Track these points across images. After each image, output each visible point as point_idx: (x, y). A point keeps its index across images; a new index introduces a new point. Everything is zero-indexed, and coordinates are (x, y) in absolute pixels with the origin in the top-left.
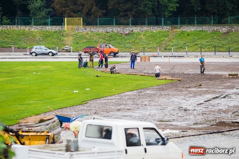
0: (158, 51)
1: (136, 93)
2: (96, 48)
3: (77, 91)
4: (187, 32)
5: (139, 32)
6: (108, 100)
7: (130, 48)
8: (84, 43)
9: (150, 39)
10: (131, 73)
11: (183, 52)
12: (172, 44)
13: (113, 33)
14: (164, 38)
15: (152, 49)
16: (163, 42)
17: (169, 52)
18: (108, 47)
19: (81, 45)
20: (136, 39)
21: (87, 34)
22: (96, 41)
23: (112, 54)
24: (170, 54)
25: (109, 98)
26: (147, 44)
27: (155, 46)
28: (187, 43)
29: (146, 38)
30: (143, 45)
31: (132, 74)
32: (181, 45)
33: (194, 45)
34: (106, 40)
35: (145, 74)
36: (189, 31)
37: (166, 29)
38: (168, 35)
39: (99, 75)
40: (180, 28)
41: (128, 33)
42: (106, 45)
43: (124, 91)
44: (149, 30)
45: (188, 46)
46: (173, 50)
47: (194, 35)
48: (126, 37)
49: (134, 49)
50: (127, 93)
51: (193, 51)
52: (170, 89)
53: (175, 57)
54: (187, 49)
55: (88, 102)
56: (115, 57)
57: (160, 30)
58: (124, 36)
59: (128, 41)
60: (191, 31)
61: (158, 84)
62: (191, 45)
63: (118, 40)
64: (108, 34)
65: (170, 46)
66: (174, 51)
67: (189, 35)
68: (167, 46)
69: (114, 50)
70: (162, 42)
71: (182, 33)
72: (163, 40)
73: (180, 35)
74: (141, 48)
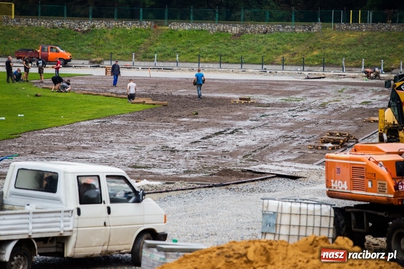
0: (133, 59)
1: (96, 124)
2: (36, 51)
4: (179, 32)
5: (104, 29)
6: (52, 132)
7: (90, 54)
8: (17, 42)
9: (121, 40)
10: (90, 93)
11: (171, 62)
12: (155, 49)
13: (63, 29)
14: (142, 39)
15: (124, 55)
16: (142, 46)
17: (151, 61)
18: (54, 50)
19: (12, 46)
20: (99, 40)
21: (22, 28)
22: (35, 41)
24: (152, 64)
25: (55, 129)
26: (116, 49)
27: (128, 51)
28: (178, 48)
29: (115, 38)
30: (110, 49)
31: (91, 94)
32: (169, 51)
33: (188, 52)
34: (52, 40)
35: (113, 95)
36: (182, 29)
37: (146, 25)
38: (149, 35)
39: (39, 94)
40: (168, 26)
41: (86, 29)
42: (52, 48)
43: (78, 120)
44: (120, 26)
45: (180, 52)
46: (156, 58)
47: (188, 37)
48: (83, 36)
49: (95, 56)
50: (83, 123)
51: (187, 62)
52: (149, 119)
53: (159, 69)
54: (177, 58)
55: (20, 135)
56: (66, 67)
57: (137, 27)
58: (80, 34)
59: (86, 42)
60: (185, 30)
61: (132, 110)
62: (184, 52)
63: (71, 40)
64: (55, 30)
65: (152, 52)
66: (157, 61)
67: (180, 36)
68: (146, 52)
69: (64, 55)
70: (139, 45)
71: (172, 32)
72: (142, 43)
73: (168, 36)
74: (107, 55)
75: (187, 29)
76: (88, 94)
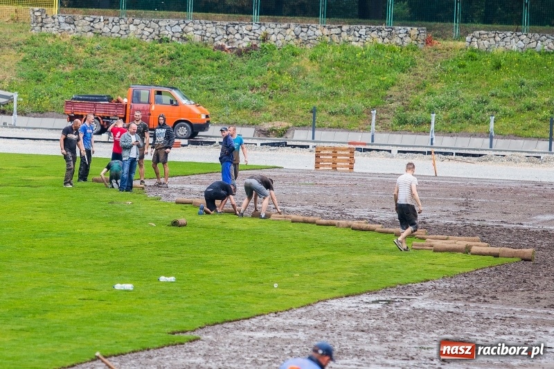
0: (373, 125)
1: (374, 306)
2: (118, 101)
3: (129, 286)
4: (493, 56)
5: (291, 46)
6: (272, 329)
7: (257, 109)
8: (67, 77)
9: (338, 76)
10: (311, 219)
11: (475, 135)
12: (430, 101)
13: (185, 44)
14: (396, 74)
15: (347, 115)
16: (394, 90)
17: (417, 133)
18: (166, 99)
19: (55, 88)
20: (279, 73)
21: (79, 41)
22: (113, 74)
23: (183, 131)
24: (421, 141)
25: (273, 320)
26: (325, 97)
27: (358, 104)
28: (492, 100)
29: (321, 70)
30: (308, 99)
31: (313, 222)
32: (467, 108)
33: (520, 111)
34: (157, 72)
35: (373, 226)
36: (501, 49)
37: (407, 35)
38: (413, 64)
39: (182, 220)
40: (461, 38)
41: (245, 45)
42: (159, 93)
43: (323, 296)
44: (335, 38)
45: (497, 111)
46: (433, 126)
47: (519, 69)
48: (238, 63)
49: (270, 115)
50: (337, 305)
51: (517, 136)
52: (506, 296)
53: (446, 154)
54: (492, 125)
55: (196, 335)
56: (197, 143)
57: (380, 41)
58: (229, 57)
59: (246, 80)
60: (511, 52)
61: (448, 270)
62: (508, 109)
63: (205, 72)
64: (165, 47)
65: (423, 107)
66: (437, 132)
67: (498, 67)
68: (407, 109)
69: (191, 113)
70: (387, 88)
71: (473, 56)
72: (393, 85)
73: (464, 66)
74: (301, 113)
75: (515, 48)
76: (305, 222)
